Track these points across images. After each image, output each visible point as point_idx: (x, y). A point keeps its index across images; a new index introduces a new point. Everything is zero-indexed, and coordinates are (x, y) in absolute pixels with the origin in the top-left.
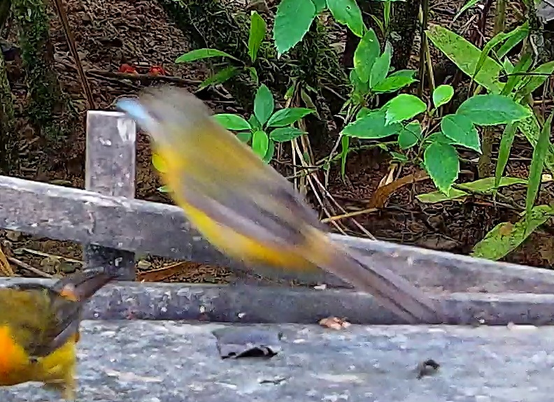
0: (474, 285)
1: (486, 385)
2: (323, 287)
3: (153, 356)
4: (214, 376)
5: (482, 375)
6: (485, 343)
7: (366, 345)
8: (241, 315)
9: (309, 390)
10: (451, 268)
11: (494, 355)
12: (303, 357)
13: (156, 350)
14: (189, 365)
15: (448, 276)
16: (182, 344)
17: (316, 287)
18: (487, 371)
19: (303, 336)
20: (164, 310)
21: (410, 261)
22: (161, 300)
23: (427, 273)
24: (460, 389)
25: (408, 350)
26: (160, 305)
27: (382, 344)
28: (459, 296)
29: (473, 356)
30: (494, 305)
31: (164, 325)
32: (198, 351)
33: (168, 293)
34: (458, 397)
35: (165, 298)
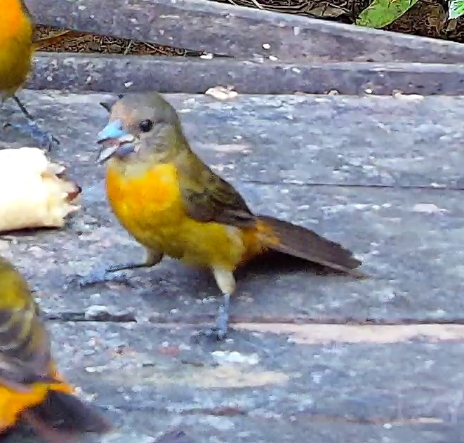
0: (361, 54)
1: (373, 155)
2: (210, 56)
5: (369, 145)
6: (372, 112)
7: (252, 115)
8: (127, 85)
10: (338, 37)
11: (381, 125)
13: (43, 120)
14: (75, 135)
15: (335, 45)
16: (67, 113)
17: (202, 57)
18: (375, 141)
19: (189, 106)
20: (50, 79)
21: (297, 30)
22: (46, 69)
23: (313, 42)
24: (347, 160)
25: (295, 120)
26: (46, 74)
27: (268, 114)
29: (360, 126)
31: (49, 96)
32: (84, 121)
33: (54, 62)
34: (345, 167)
35: (51, 68)
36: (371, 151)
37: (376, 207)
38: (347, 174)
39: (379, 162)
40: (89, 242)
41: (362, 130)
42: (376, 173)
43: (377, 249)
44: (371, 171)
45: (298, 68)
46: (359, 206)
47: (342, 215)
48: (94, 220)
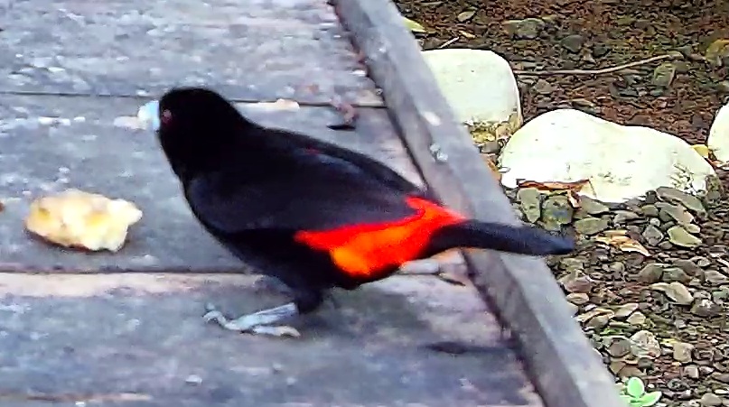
37: (66, 122)
38: (28, 80)
39: (71, 63)
41: (47, 21)
42: (66, 78)
43: (66, 175)
46: (46, 120)
47: (21, 131)
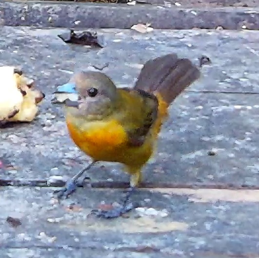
0: (239, 1)
1: (247, 71)
2: (134, 3)
3: (16, 52)
4: (58, 65)
5: (245, 64)
6: (246, 42)
7: (163, 44)
8: (76, 23)
9: (124, 75)
11: (253, 51)
12: (120, 52)
13: (18, 47)
14: (40, 57)
16: (35, 43)
17: (128, 3)
18: (248, 62)
19: (119, 38)
20: (23, 19)
22: (21, 12)
24: (229, 75)
25: (193, 47)
26: (20, 15)
27: (175, 42)
28: (228, 9)
29: (238, 51)
30: (253, 16)
31: (23, 30)
32: (47, 48)
33: (26, 7)
34: (228, 80)
35: (24, 11)
36: (246, 68)
40: (50, 132)
44: (246, 83)
45: (195, 11)
48: (53, 117)
